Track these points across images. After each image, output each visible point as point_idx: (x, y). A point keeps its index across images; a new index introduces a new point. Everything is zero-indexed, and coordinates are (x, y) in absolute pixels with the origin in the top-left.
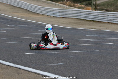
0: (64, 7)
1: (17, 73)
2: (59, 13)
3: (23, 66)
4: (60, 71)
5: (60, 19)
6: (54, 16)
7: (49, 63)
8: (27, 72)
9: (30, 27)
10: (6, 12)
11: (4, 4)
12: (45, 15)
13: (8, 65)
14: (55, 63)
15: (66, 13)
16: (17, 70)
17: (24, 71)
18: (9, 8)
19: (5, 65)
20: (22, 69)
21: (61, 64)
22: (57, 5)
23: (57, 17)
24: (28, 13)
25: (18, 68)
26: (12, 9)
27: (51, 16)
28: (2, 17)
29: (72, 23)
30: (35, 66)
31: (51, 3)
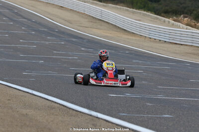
0: (179, 27)
1: (93, 125)
2: (169, 35)
3: (104, 114)
4: (165, 127)
5: (171, 45)
6: (160, 40)
7: (148, 113)
8: (110, 124)
9: (120, 54)
10: (81, 26)
11: (78, 12)
12: (146, 37)
13: (78, 111)
14: (157, 115)
15: (181, 36)
16: (93, 120)
17: (105, 122)
18: (86, 20)
19: (74, 110)
20: (102, 119)
21: (168, 116)
22: (167, 22)
23: (165, 42)
24: (117, 31)
25: (95, 117)
26: (92, 22)
27: (155, 39)
28: (72, 33)
29: (190, 54)
30: (124, 116)
31: (157, 18)
